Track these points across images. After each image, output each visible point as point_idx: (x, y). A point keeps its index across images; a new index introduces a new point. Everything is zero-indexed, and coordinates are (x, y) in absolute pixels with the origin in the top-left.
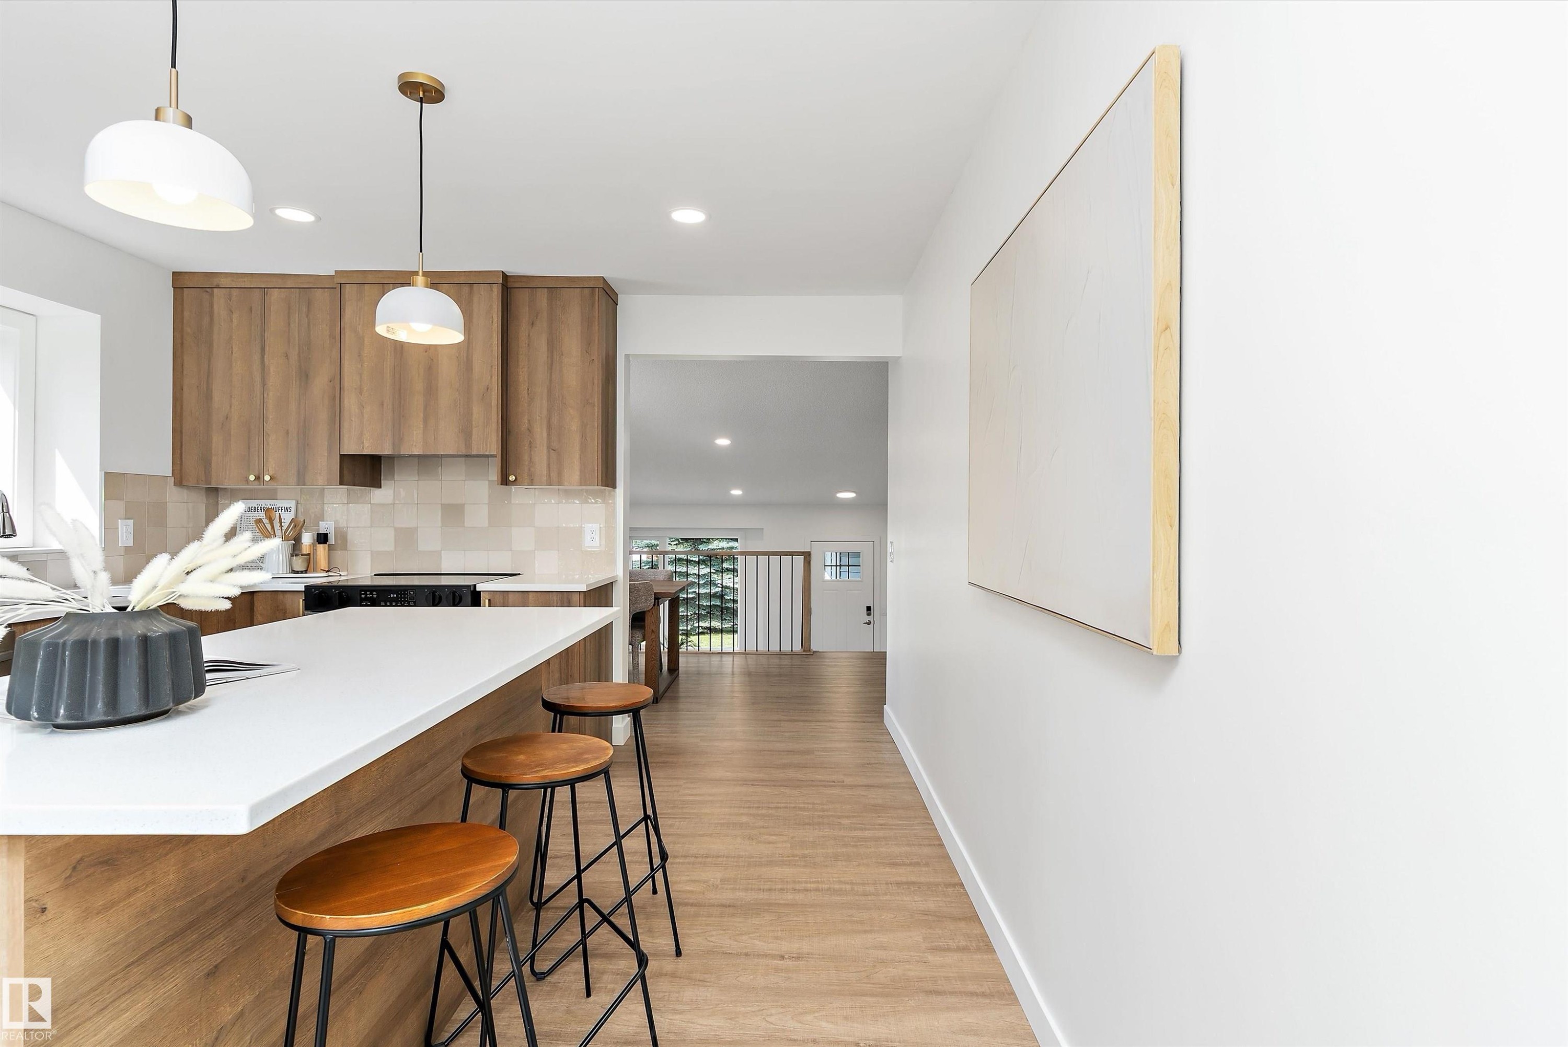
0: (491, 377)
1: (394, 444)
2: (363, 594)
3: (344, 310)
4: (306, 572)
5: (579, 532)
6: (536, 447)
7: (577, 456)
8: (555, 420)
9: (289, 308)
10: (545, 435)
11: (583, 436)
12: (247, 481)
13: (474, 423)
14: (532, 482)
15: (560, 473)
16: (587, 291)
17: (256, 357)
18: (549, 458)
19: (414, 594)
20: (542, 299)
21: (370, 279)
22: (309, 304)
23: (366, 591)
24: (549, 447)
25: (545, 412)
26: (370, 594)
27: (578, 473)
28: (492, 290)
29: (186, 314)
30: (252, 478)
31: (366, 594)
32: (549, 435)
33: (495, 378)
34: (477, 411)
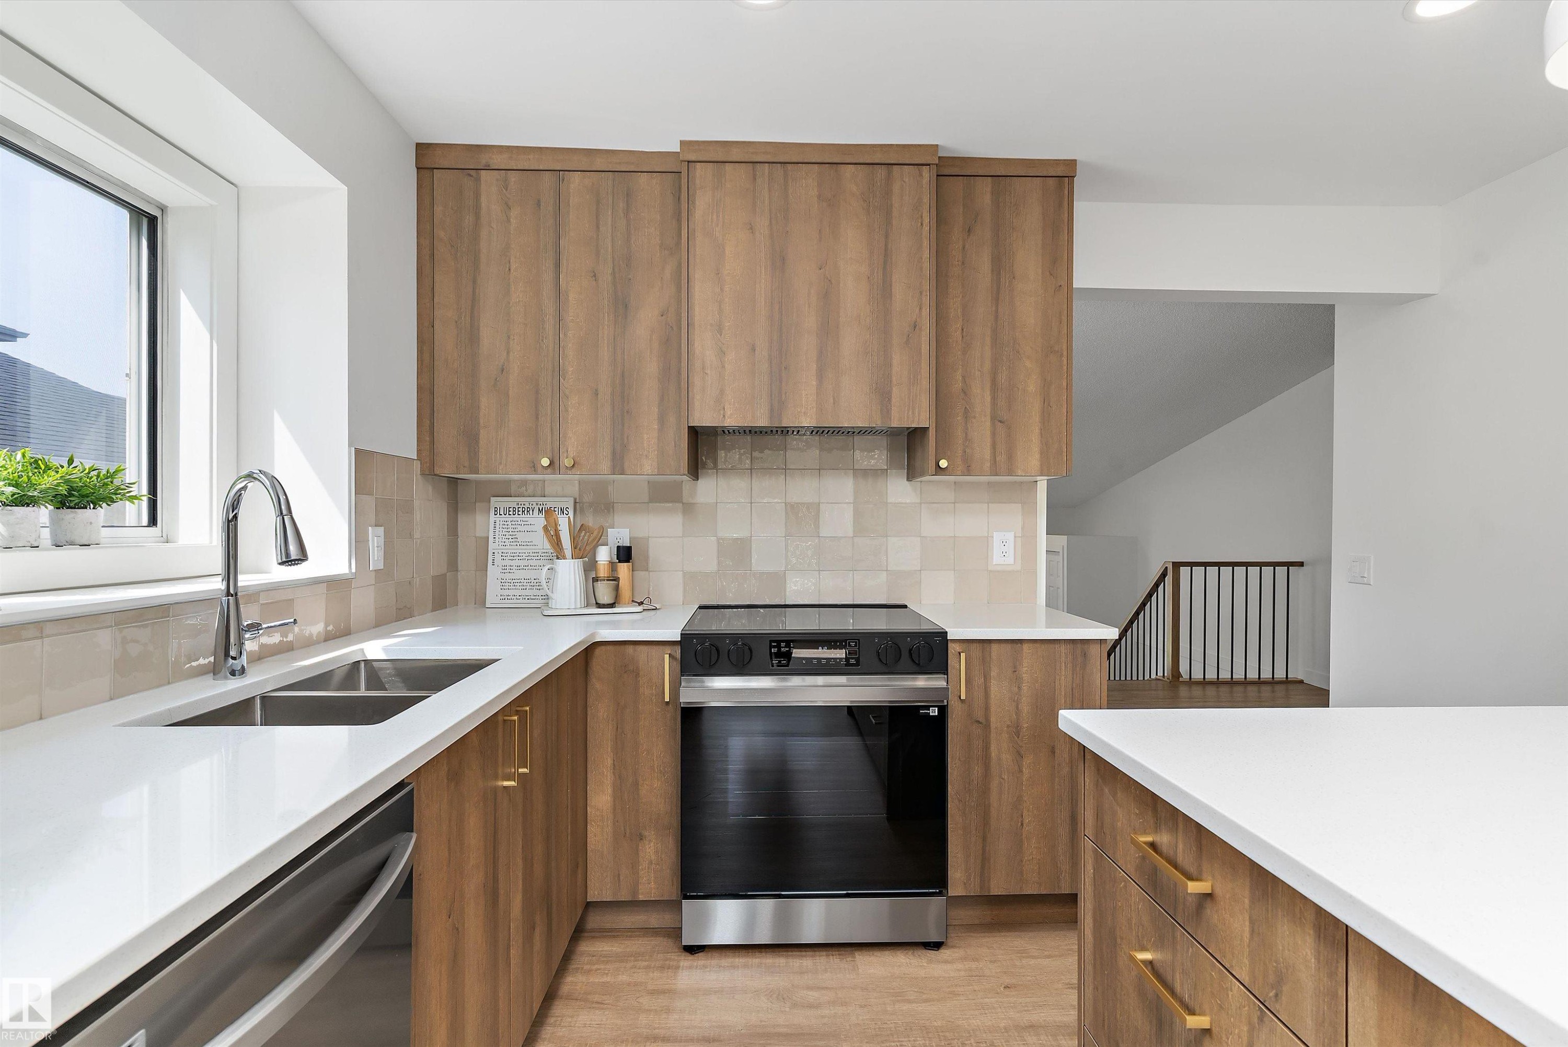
0: (921, 309)
1: (772, 410)
2: (774, 647)
3: (694, 203)
4: (612, 606)
5: (986, 541)
6: (975, 417)
7: (1037, 431)
8: (1002, 377)
9: (598, 202)
10: (988, 399)
11: (1046, 401)
12: (534, 467)
13: (894, 379)
14: (968, 470)
15: (1010, 457)
16: (1051, 181)
17: (548, 277)
18: (994, 434)
19: (856, 646)
20: (984, 192)
21: (735, 155)
22: (629, 195)
23: (779, 642)
24: (994, 418)
25: (988, 365)
26: (786, 647)
27: (1037, 456)
28: (921, 175)
29: (438, 209)
30: (545, 462)
31: (779, 647)
32: (994, 399)
33: (925, 312)
34: (899, 361)
